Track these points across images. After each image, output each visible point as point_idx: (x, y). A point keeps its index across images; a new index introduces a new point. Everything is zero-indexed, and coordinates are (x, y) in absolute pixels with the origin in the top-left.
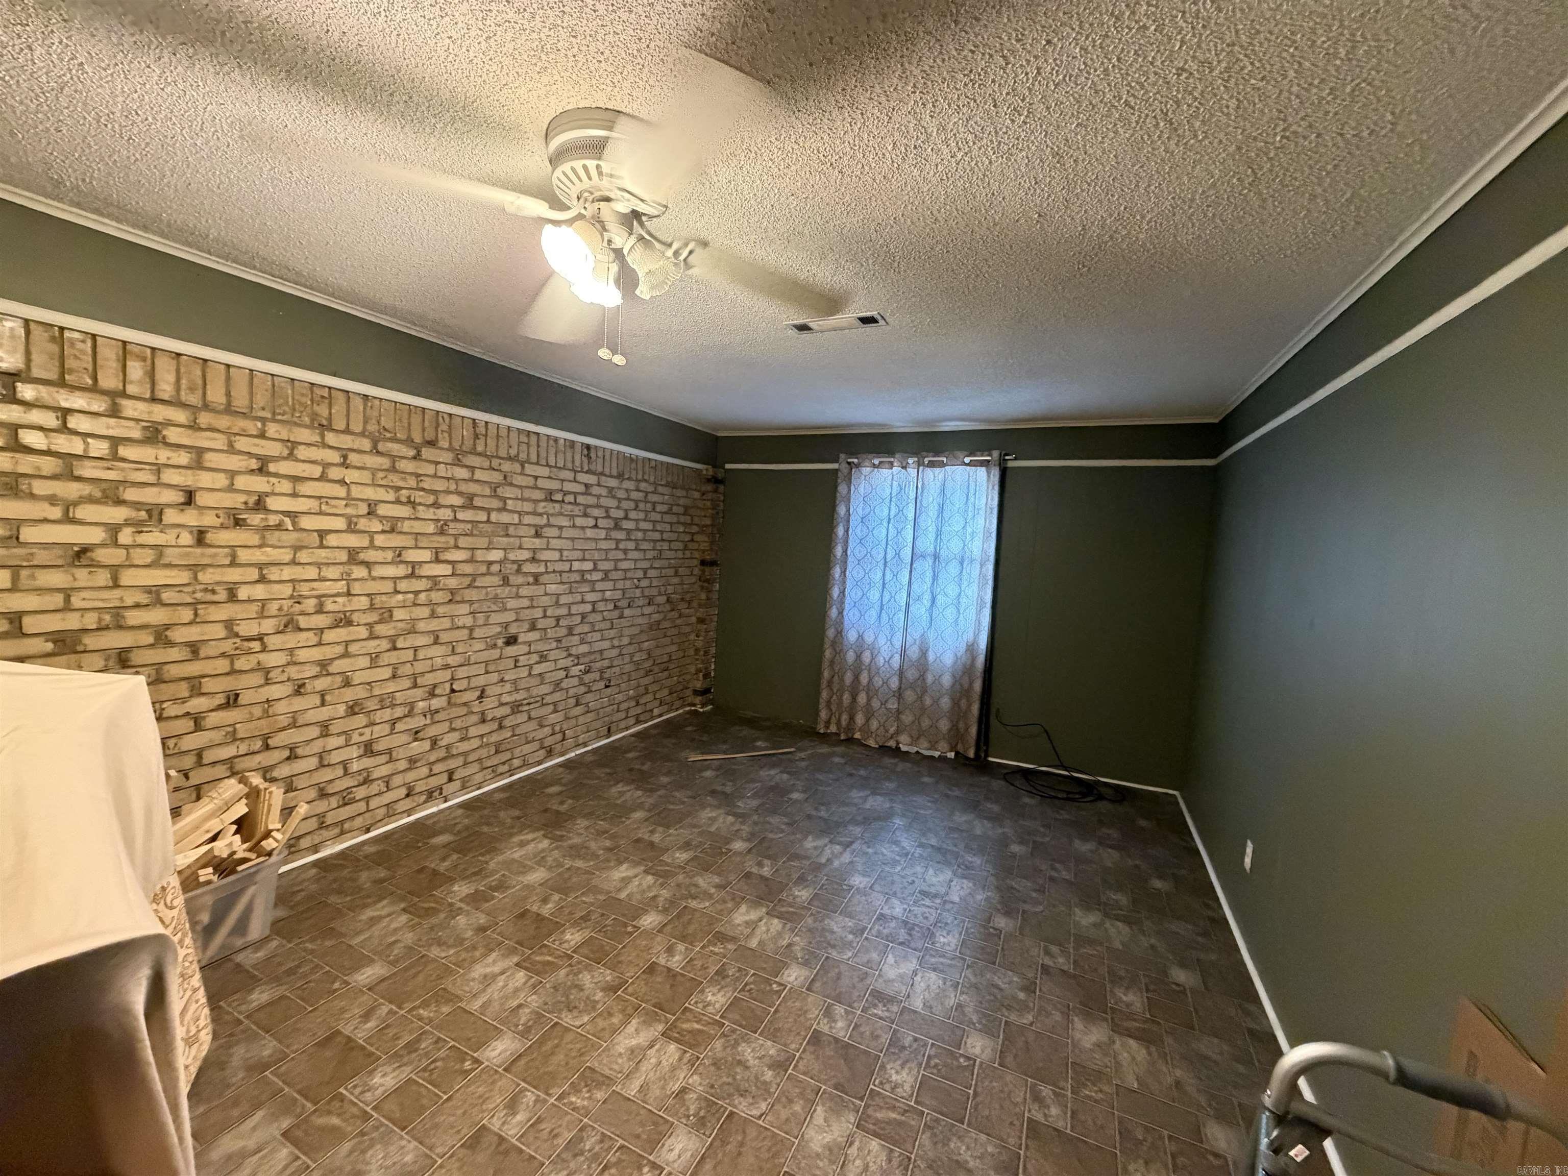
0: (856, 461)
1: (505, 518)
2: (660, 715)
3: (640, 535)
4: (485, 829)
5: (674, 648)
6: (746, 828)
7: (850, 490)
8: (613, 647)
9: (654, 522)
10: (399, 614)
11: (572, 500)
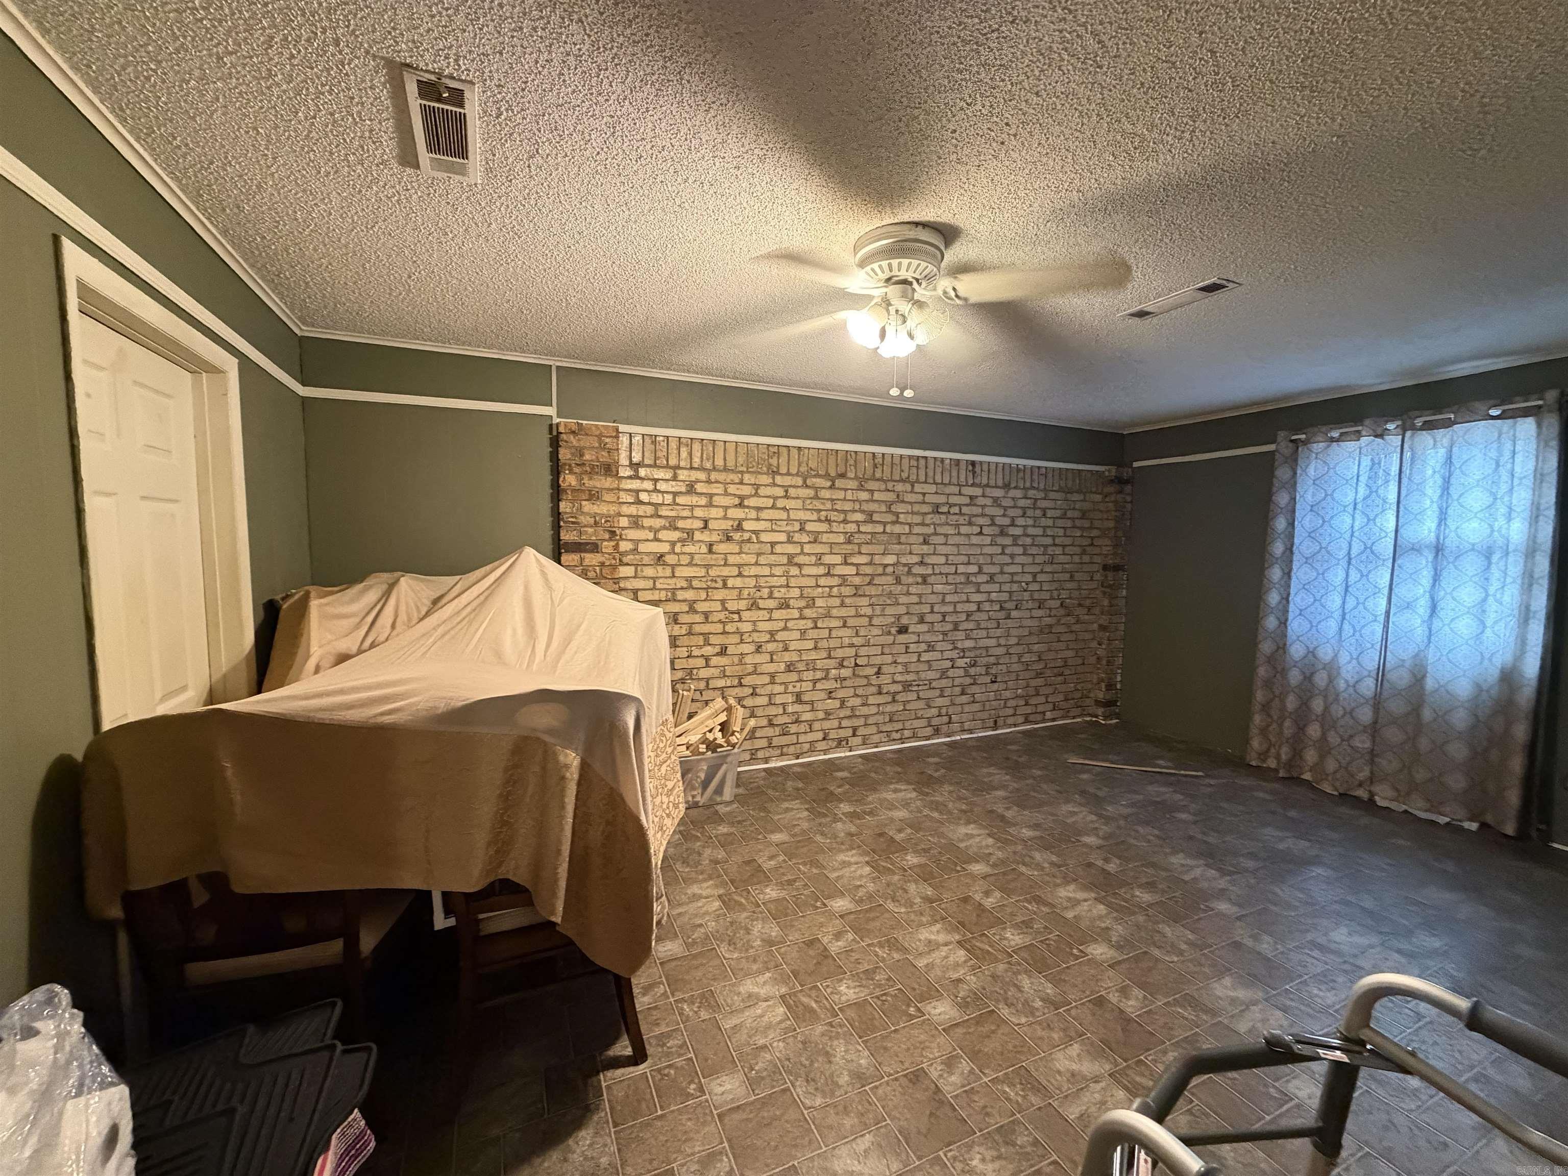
0: (1303, 437)
1: (897, 529)
2: (1054, 720)
3: (1028, 541)
4: (873, 775)
5: (1070, 654)
7: (1295, 473)
8: (999, 645)
9: (1045, 528)
10: (819, 602)
11: (958, 512)
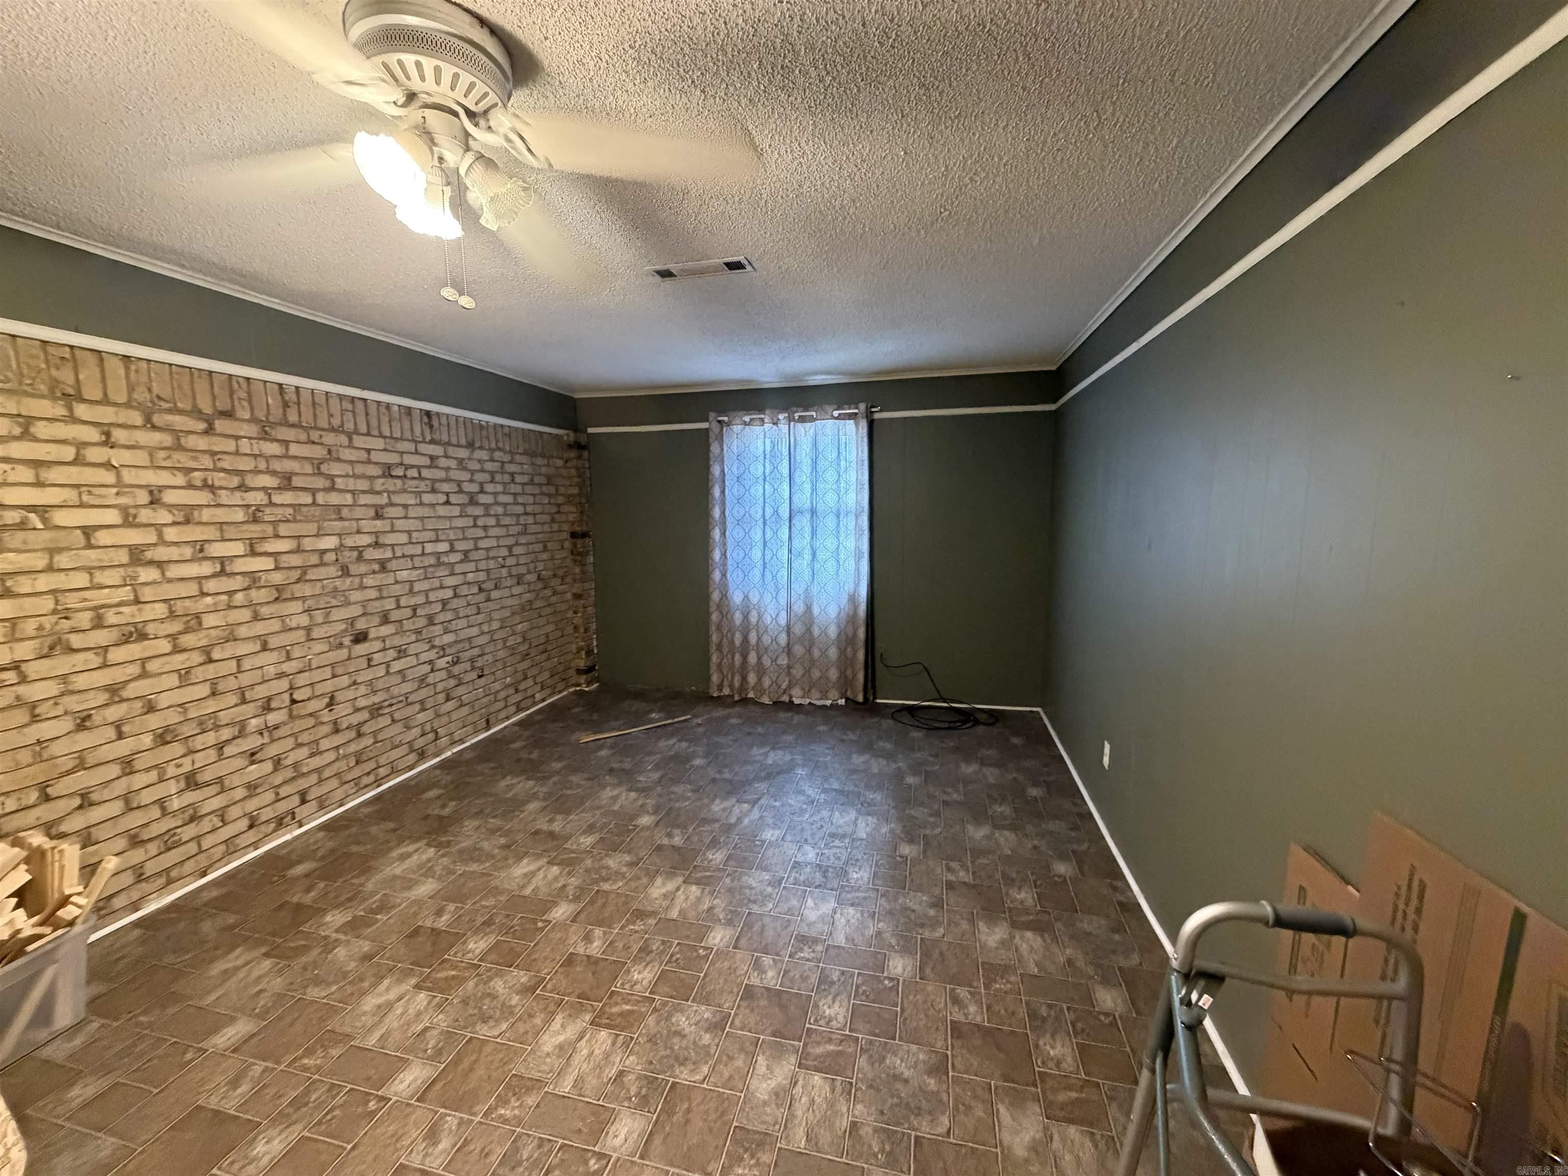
0: (726, 419)
1: (334, 499)
2: (543, 700)
3: (500, 510)
4: (355, 849)
5: (551, 627)
6: (651, 802)
7: (722, 450)
8: (483, 633)
9: (515, 495)
10: (209, 620)
11: (416, 475)
